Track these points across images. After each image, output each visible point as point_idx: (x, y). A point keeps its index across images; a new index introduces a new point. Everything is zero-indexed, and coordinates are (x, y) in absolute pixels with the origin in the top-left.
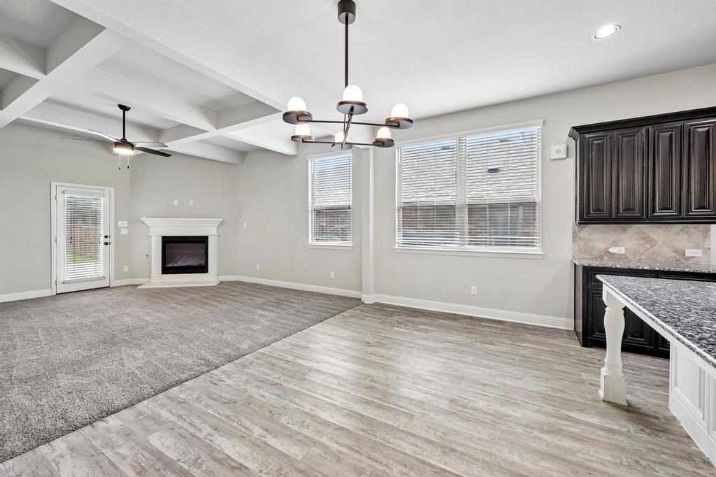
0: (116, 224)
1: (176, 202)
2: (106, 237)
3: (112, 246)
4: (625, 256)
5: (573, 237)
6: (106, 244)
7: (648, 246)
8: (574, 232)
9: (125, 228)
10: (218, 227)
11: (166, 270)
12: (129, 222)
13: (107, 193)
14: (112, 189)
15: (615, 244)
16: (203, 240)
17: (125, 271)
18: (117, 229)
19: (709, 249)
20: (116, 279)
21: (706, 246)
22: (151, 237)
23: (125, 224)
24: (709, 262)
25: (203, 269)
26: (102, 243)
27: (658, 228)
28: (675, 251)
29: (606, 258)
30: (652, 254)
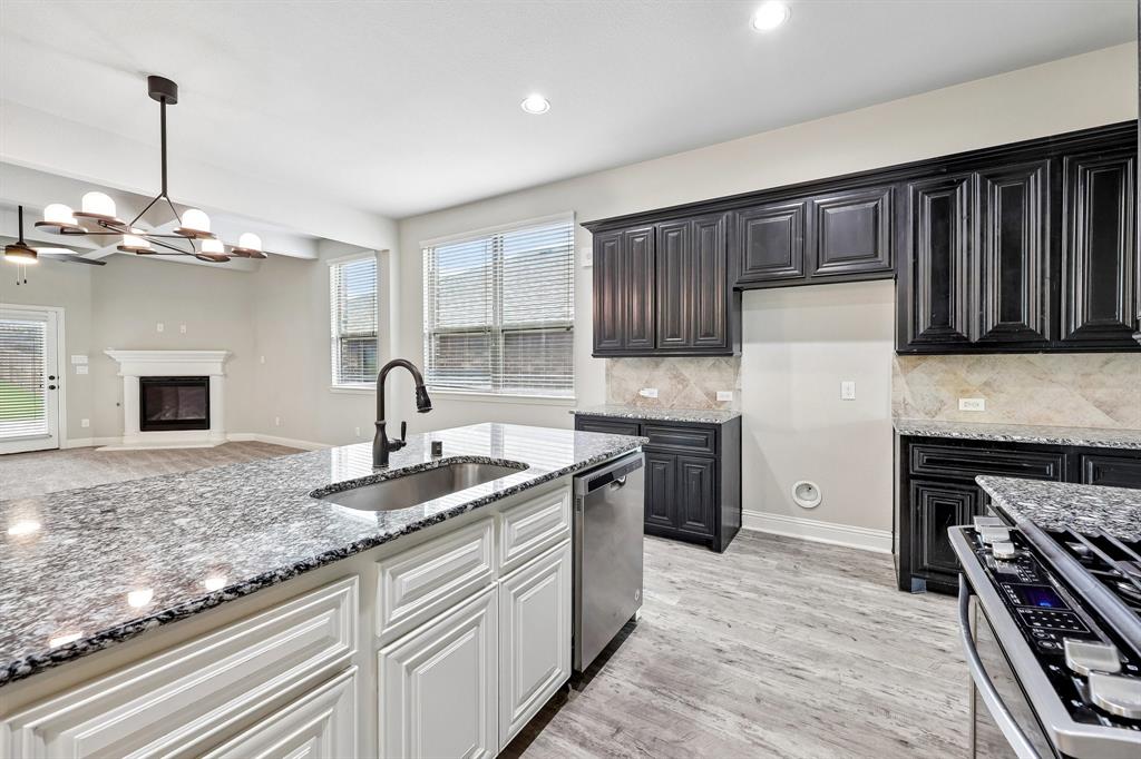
0: (68, 359)
1: (160, 328)
2: (52, 378)
3: (62, 391)
4: (658, 401)
5: (607, 375)
6: (52, 388)
7: (680, 387)
8: (607, 370)
9: (85, 365)
10: (224, 363)
11: (146, 425)
12: (91, 356)
13: (52, 315)
14: (61, 311)
15: (648, 385)
16: (203, 382)
17: (83, 426)
18: (70, 367)
19: (740, 390)
20: (68, 438)
21: (737, 387)
22: (123, 377)
23: (84, 359)
24: (740, 408)
25: (204, 424)
26: (46, 386)
27: (690, 362)
28: (707, 394)
29: (638, 404)
30: (685, 398)
